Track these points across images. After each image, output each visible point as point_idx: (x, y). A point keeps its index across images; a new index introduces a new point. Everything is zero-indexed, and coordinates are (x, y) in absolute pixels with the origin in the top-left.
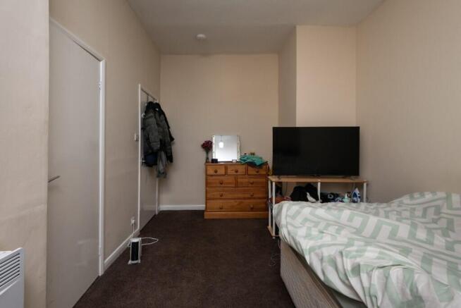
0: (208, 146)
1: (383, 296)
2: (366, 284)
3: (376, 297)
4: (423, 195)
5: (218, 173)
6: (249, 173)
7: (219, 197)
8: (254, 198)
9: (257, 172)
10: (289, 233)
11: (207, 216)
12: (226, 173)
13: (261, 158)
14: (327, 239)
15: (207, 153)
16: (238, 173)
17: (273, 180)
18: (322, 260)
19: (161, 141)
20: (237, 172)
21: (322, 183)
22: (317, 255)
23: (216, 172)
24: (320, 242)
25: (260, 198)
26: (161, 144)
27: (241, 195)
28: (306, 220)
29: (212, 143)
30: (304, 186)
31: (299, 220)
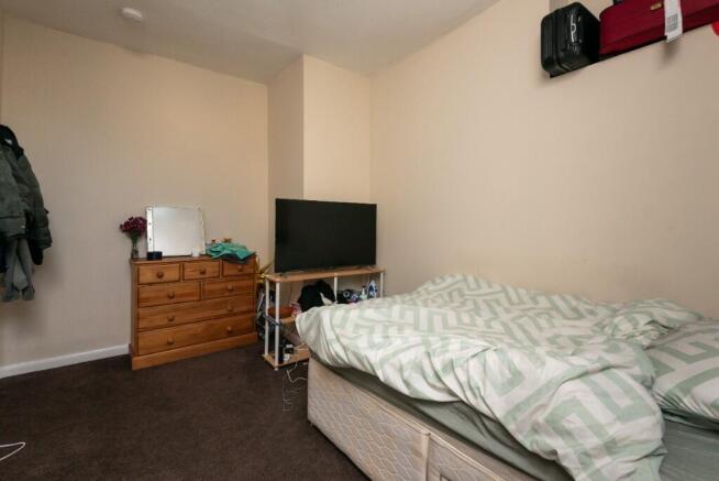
0: (135, 228)
1: (484, 383)
2: (463, 379)
3: (479, 389)
4: (444, 280)
5: (166, 278)
6: (226, 273)
7: (166, 322)
8: (235, 315)
9: (241, 270)
10: (345, 348)
11: (139, 362)
12: (182, 278)
13: (245, 248)
14: (398, 343)
15: (135, 241)
16: (206, 276)
17: (278, 280)
18: (401, 370)
19: (27, 214)
20: (203, 273)
21: (339, 278)
22: (393, 365)
23: (160, 276)
24: (390, 350)
25: (243, 313)
26: (28, 222)
27: (208, 313)
28: (357, 326)
29: (145, 221)
30: (313, 284)
31: (349, 328)
